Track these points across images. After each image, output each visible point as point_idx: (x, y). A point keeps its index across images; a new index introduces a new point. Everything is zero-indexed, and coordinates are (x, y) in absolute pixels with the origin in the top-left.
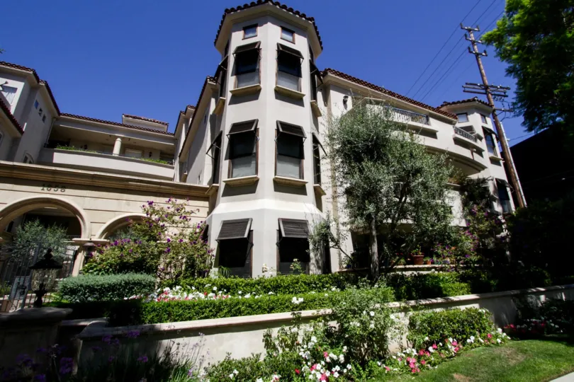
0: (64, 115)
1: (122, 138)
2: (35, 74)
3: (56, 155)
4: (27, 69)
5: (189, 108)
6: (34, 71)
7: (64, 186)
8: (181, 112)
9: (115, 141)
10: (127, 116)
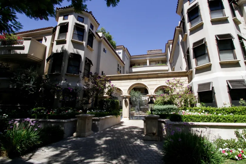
1: (149, 59)
2: (124, 47)
3: (133, 69)
5: (169, 41)
7: (141, 78)
8: (166, 44)
9: (147, 61)
10: (148, 51)
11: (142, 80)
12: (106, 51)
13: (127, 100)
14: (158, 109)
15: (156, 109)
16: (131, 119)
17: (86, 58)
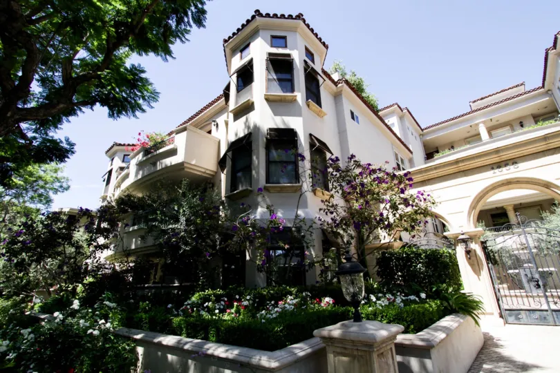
0: (426, 129)
1: (484, 122)
2: (399, 106)
4: (391, 106)
6: (397, 104)
7: (514, 161)
10: (475, 102)
12: (357, 117)
13: (475, 247)
17: (311, 135)
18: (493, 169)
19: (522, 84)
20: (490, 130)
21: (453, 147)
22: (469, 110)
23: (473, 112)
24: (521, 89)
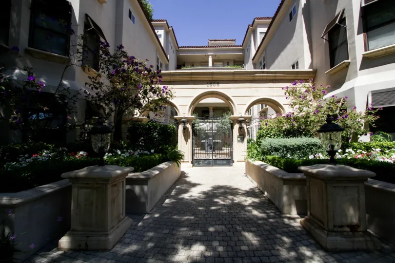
0: (181, 47)
1: (212, 55)
2: (167, 23)
4: (162, 21)
5: (256, 20)
6: (166, 21)
7: (218, 82)
8: (249, 25)
9: (208, 58)
10: (211, 41)
11: (221, 85)
12: (134, 18)
13: (189, 126)
14: (285, 147)
15: (281, 146)
16: (196, 164)
17: (87, 15)
18: (208, 83)
19: (234, 40)
20: (214, 61)
21: (193, 66)
22: (207, 45)
23: (209, 47)
24: (233, 43)
